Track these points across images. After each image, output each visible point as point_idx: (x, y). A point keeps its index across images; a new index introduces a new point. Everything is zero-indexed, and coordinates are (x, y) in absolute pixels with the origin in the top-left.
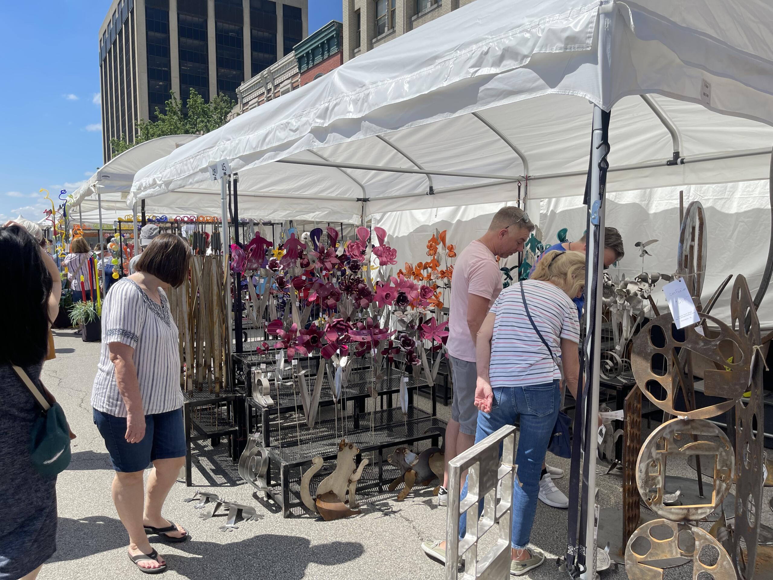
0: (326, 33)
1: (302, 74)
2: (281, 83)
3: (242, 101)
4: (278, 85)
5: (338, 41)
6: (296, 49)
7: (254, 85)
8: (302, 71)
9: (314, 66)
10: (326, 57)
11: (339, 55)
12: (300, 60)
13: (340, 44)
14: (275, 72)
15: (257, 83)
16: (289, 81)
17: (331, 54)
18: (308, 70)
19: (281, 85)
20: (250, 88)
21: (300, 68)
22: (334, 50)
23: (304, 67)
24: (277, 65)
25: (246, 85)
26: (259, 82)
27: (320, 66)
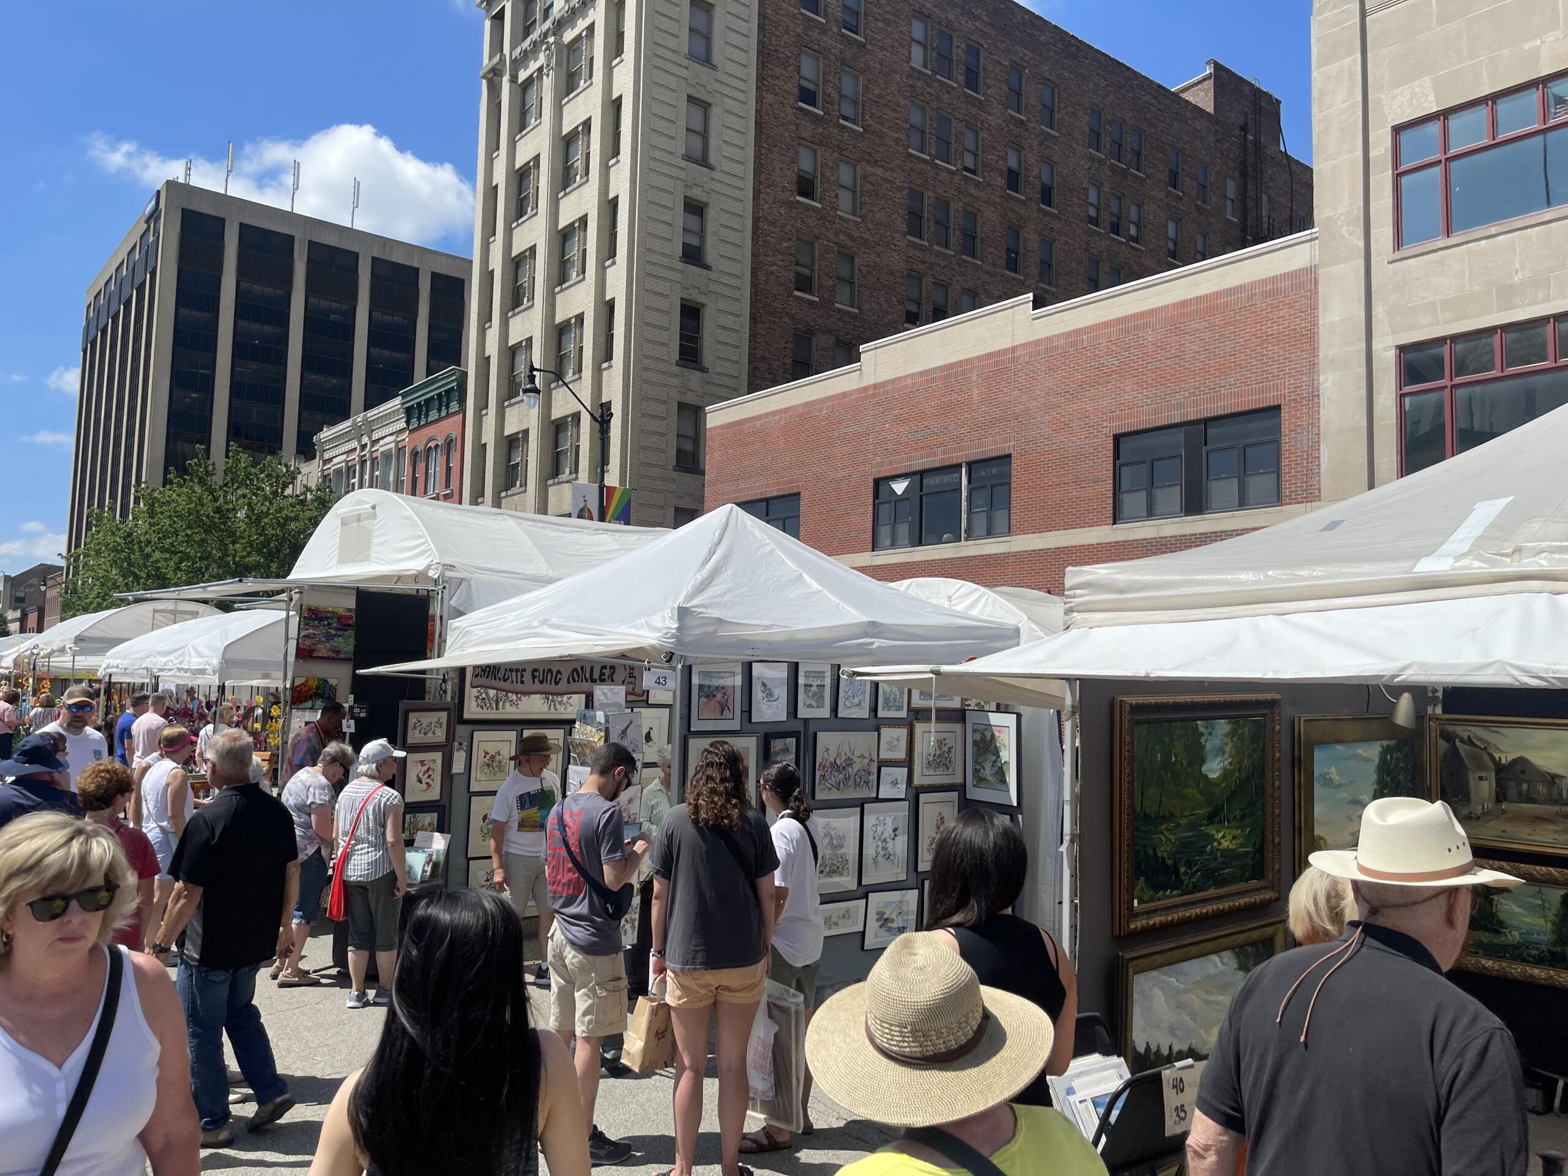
0: (444, 382)
1: (411, 432)
2: (383, 438)
3: (322, 456)
4: (377, 441)
5: (460, 395)
6: (404, 396)
7: (343, 434)
8: (411, 428)
9: (427, 424)
10: (443, 414)
11: (461, 415)
12: (409, 411)
13: (462, 400)
14: (374, 420)
15: (347, 432)
16: (393, 438)
17: (450, 411)
18: (419, 427)
19: (382, 442)
20: (336, 437)
21: (408, 422)
22: (454, 406)
23: (414, 423)
24: (377, 411)
25: (329, 433)
26: (350, 431)
27: (435, 426)
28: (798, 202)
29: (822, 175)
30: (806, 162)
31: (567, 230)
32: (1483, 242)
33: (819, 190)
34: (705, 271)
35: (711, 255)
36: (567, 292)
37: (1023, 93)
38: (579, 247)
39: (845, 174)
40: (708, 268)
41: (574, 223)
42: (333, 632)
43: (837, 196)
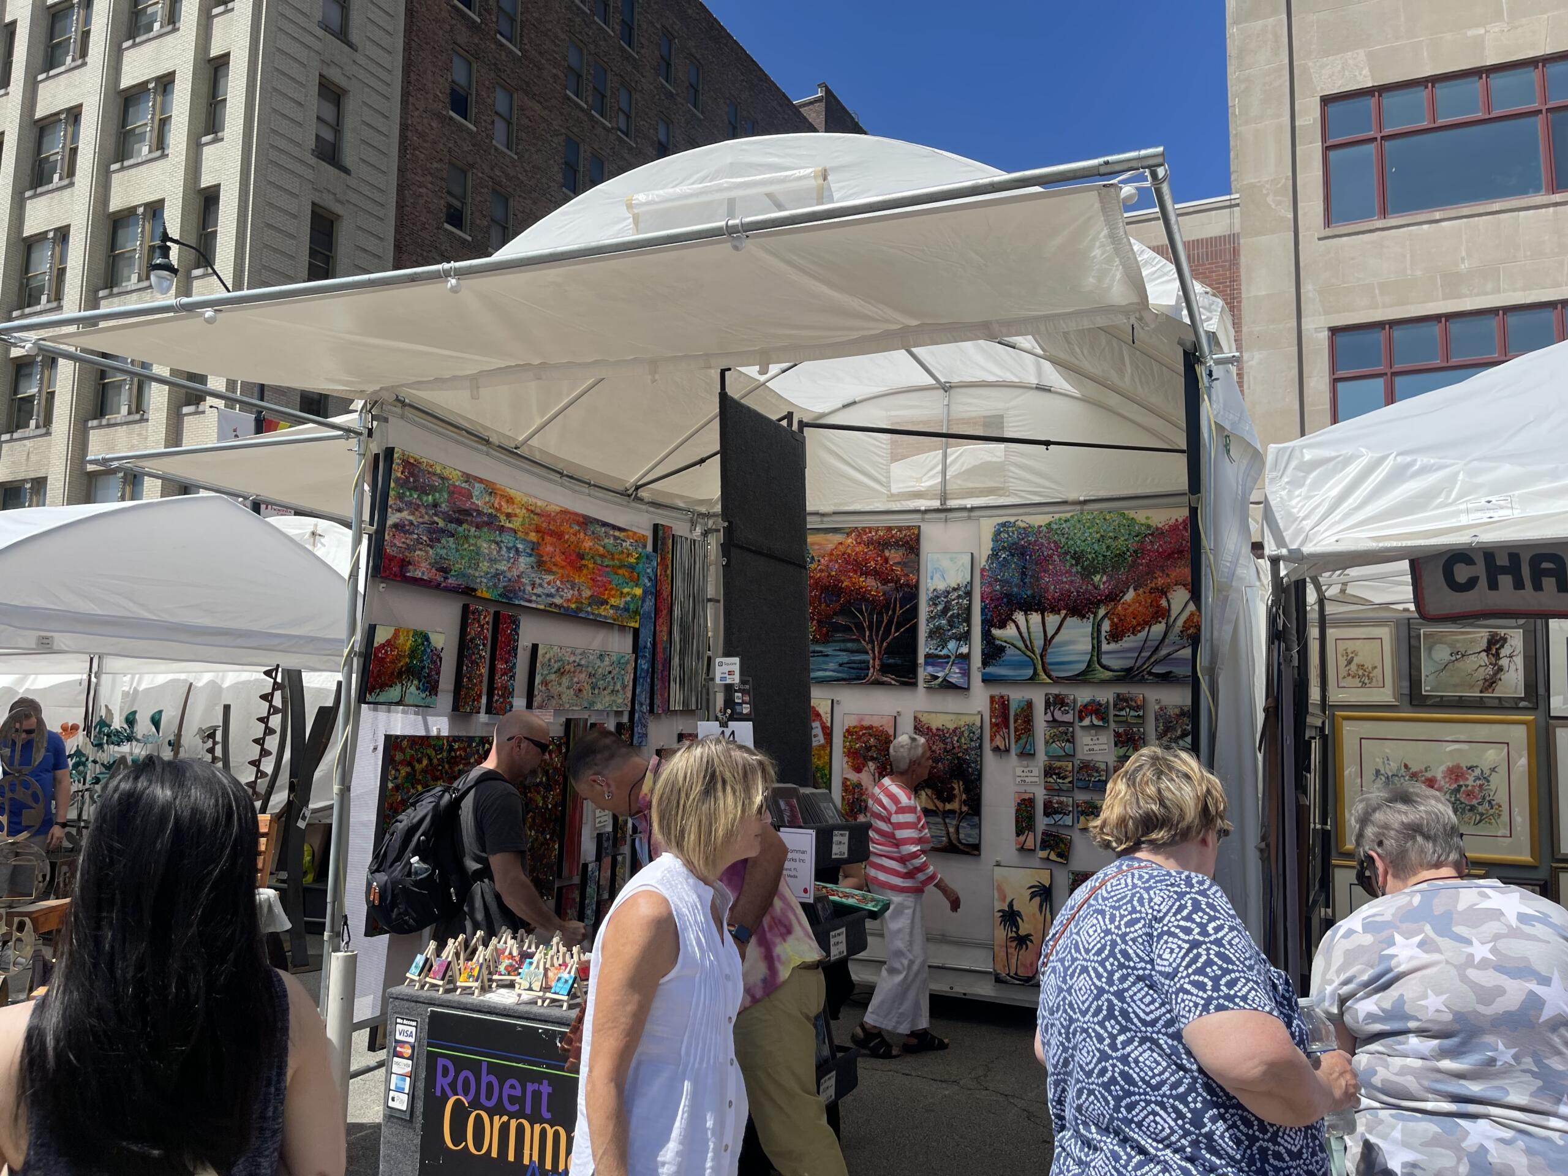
28: (451, 118)
29: (478, 94)
30: (459, 73)
31: (133, 91)
32: (1425, 227)
33: (473, 111)
34: (343, 175)
35: (350, 156)
36: (133, 171)
37: (672, 63)
38: (153, 115)
39: (501, 101)
40: (347, 171)
41: (147, 82)
42: (441, 524)
43: (493, 122)
